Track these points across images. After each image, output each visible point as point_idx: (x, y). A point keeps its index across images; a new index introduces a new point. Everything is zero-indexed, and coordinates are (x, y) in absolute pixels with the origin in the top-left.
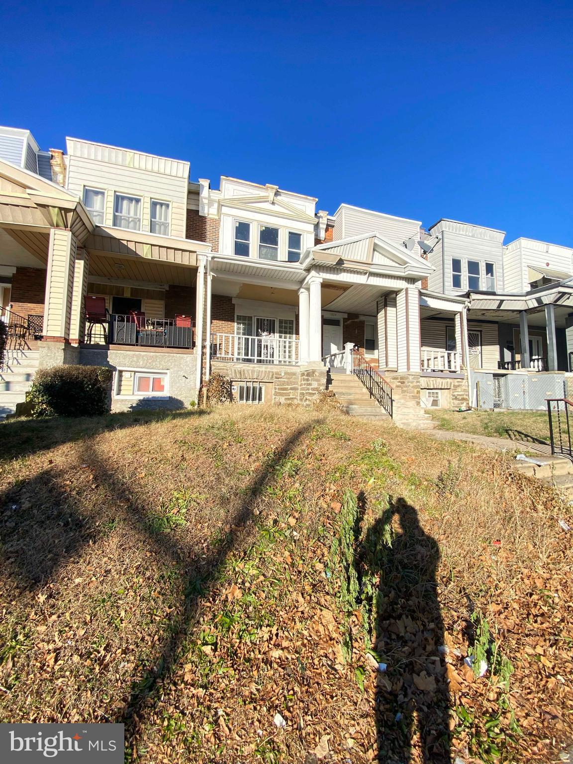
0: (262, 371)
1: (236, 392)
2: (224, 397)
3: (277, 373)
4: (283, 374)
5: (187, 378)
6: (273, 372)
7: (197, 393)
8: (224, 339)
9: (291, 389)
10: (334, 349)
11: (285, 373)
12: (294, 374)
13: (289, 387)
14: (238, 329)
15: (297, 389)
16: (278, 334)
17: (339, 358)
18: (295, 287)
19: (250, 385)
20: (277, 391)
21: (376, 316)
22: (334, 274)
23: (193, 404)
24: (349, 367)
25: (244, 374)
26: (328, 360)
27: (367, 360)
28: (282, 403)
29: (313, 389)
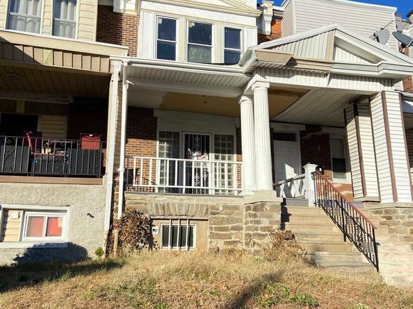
0: (193, 205)
1: (157, 235)
2: (142, 241)
3: (213, 207)
4: (221, 209)
5: (93, 217)
6: (207, 206)
7: (105, 237)
8: (142, 162)
9: (233, 229)
10: (290, 172)
11: (224, 207)
12: (236, 208)
13: (230, 226)
14: (161, 148)
15: (242, 229)
16: (214, 154)
17: (297, 184)
18: (234, 94)
19: (177, 223)
20: (213, 231)
21: (344, 128)
22: (284, 77)
23: (99, 253)
24: (311, 197)
25: (169, 209)
26: (282, 187)
27: (335, 186)
28: (221, 249)
29: (263, 229)
